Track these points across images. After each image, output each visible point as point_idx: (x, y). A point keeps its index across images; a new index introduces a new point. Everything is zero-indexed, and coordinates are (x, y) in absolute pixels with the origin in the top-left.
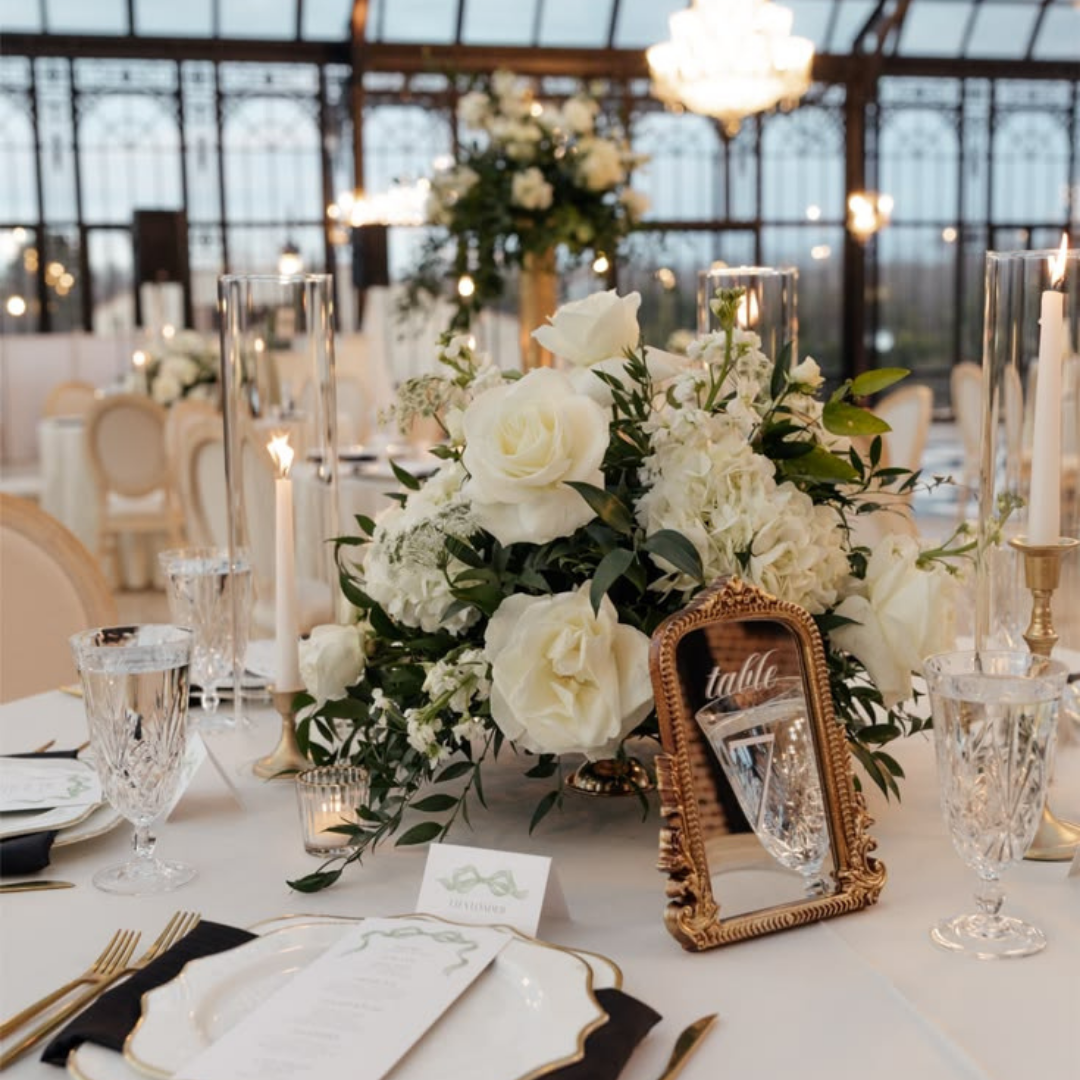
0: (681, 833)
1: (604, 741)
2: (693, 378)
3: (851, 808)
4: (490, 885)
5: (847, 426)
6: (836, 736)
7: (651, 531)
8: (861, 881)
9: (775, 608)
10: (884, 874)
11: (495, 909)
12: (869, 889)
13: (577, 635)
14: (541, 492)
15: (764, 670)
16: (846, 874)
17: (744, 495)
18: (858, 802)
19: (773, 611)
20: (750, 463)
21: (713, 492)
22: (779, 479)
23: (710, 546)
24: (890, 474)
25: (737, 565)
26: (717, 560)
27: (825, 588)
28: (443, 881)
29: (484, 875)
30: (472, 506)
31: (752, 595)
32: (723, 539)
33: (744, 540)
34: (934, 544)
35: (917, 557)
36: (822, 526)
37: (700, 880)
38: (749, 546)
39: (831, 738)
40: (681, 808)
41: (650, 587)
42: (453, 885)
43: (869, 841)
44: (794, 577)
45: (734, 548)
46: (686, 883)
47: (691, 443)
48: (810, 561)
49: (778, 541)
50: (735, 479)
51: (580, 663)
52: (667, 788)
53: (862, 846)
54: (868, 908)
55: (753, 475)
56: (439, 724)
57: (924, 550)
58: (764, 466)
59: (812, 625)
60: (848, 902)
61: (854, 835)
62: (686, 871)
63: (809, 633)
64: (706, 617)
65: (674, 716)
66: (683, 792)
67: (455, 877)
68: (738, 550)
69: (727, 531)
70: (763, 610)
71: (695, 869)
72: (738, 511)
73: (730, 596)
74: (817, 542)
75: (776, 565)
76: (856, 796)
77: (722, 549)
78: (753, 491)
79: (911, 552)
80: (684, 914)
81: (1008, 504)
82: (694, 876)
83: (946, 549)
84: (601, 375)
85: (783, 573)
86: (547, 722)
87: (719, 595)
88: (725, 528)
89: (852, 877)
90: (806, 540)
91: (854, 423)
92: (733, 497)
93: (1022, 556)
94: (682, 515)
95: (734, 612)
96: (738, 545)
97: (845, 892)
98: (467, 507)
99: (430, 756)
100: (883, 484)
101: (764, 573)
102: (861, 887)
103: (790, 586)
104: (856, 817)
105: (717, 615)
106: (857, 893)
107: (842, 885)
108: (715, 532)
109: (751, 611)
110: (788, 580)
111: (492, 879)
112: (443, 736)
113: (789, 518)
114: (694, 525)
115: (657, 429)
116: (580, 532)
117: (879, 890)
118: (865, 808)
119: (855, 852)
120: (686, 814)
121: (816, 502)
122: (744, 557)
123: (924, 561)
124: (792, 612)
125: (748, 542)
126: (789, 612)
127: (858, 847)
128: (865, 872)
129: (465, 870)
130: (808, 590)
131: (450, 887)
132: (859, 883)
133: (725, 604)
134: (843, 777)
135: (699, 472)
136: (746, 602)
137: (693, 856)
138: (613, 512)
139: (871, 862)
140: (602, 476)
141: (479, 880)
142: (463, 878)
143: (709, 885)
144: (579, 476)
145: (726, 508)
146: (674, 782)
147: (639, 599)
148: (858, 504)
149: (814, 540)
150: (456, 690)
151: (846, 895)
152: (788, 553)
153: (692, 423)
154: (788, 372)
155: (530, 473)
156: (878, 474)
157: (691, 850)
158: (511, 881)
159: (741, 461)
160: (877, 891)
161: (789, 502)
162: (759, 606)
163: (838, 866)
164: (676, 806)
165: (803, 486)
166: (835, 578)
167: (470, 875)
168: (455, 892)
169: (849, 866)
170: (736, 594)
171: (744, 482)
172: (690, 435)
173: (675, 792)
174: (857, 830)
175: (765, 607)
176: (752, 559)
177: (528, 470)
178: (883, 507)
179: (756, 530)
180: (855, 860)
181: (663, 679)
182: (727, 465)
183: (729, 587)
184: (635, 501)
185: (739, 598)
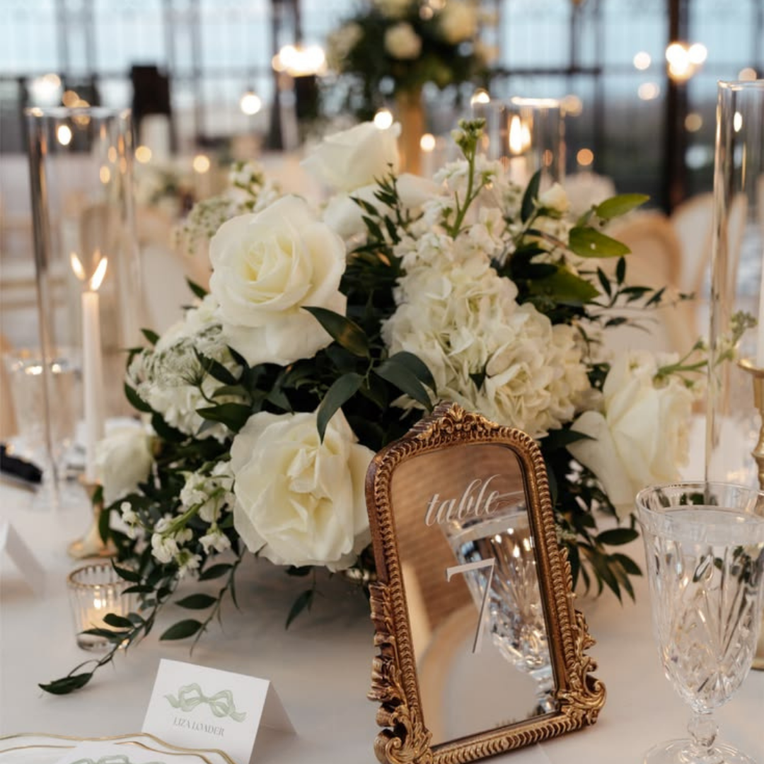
0: (391, 663)
1: (338, 556)
2: (440, 204)
3: (571, 630)
4: (212, 704)
5: (590, 249)
6: (557, 559)
7: (393, 351)
8: (579, 702)
9: (497, 434)
10: (603, 695)
11: (214, 730)
12: (587, 710)
13: (313, 453)
14: (283, 316)
15: (486, 497)
16: (565, 696)
17: (482, 316)
18: (578, 624)
19: (495, 438)
20: (491, 285)
21: (451, 314)
22: (520, 300)
23: (447, 366)
24: (636, 292)
25: (473, 387)
26: (455, 379)
27: (561, 403)
28: (170, 698)
29: (208, 693)
30: (224, 328)
31: (473, 423)
32: (461, 361)
33: (479, 361)
34: (673, 359)
35: (655, 372)
36: (559, 345)
37: (410, 710)
38: (484, 368)
39: (552, 561)
40: (392, 638)
41: (393, 404)
42: (179, 703)
43: (589, 662)
44: (527, 397)
45: (470, 370)
46: (395, 714)
47: (437, 266)
48: (545, 381)
49: (514, 361)
50: (473, 303)
51: (314, 482)
52: (379, 617)
53: (581, 668)
54: (588, 727)
55: (493, 298)
56: (189, 534)
57: (663, 364)
58: (507, 288)
59: (535, 450)
60: (566, 723)
61: (574, 657)
62: (397, 702)
63: (531, 459)
64: (424, 446)
65: (388, 546)
66: (395, 623)
67: (181, 694)
68: (473, 372)
69: (465, 351)
70: (484, 437)
71: (405, 700)
72: (475, 332)
73: (449, 424)
74: (554, 362)
75: (510, 385)
76: (577, 618)
77: (459, 370)
78: (492, 313)
79: (648, 368)
80: (393, 746)
81: (741, 324)
82: (403, 707)
83: (684, 364)
84: (357, 200)
85: (518, 394)
86: (284, 538)
87: (437, 424)
88: (462, 349)
89: (570, 699)
90: (539, 362)
91: (597, 244)
92: (471, 319)
93: (750, 377)
94: (422, 337)
95: (454, 440)
96: (474, 365)
97: (563, 713)
98: (220, 327)
99: (180, 563)
100: (631, 299)
101: (497, 393)
102: (580, 708)
103: (523, 405)
104: (576, 639)
105: (436, 443)
106: (575, 714)
107: (561, 705)
108: (453, 353)
109: (472, 438)
110: (522, 400)
111: (214, 698)
112: (192, 546)
113: (525, 340)
114: (434, 347)
115: (408, 251)
116: (320, 353)
117: (598, 711)
118: (585, 630)
119: (574, 674)
120: (398, 644)
121: (554, 322)
122: (479, 378)
123: (662, 376)
124: (515, 438)
125: (483, 363)
126: (512, 438)
127: (578, 669)
128: (584, 694)
129: (191, 688)
130: (543, 408)
131: (176, 705)
132: (577, 704)
133: (444, 432)
134: (563, 600)
135: (441, 295)
136: (466, 430)
137: (404, 686)
138: (350, 337)
139: (591, 681)
140: (343, 299)
141: (203, 699)
142: (187, 696)
143: (420, 714)
144: (316, 302)
145: (465, 331)
146: (386, 612)
147: (381, 415)
148: (604, 320)
149: (550, 359)
150: (203, 503)
151: (564, 716)
152: (522, 374)
153: (437, 248)
154: (536, 198)
155: (270, 298)
156: (626, 291)
157: (402, 679)
158: (231, 702)
159: (483, 284)
160: (595, 714)
161: (526, 324)
162: (480, 433)
163: (558, 686)
164: (386, 636)
165: (541, 308)
166: (573, 394)
167: (194, 694)
168: (179, 709)
169: (568, 687)
170: (455, 422)
171: (484, 304)
172: (436, 258)
173: (388, 622)
174: (577, 652)
175: (486, 434)
176: (487, 380)
177: (268, 295)
178: (630, 322)
179: (491, 352)
180: (575, 682)
181: (378, 509)
182: (468, 288)
183: (449, 416)
184: (382, 321)
185: (459, 426)
